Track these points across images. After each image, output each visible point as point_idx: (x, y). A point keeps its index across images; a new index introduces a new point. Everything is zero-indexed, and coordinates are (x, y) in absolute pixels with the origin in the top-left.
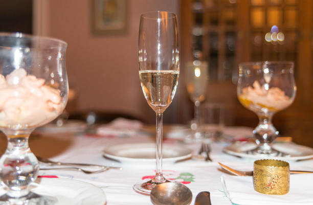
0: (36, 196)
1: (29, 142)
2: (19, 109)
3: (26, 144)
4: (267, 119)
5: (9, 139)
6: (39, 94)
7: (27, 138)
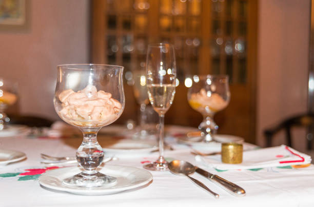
0: (102, 175)
1: (97, 136)
2: (101, 114)
3: (96, 137)
4: (210, 116)
5: (84, 134)
6: (111, 103)
7: (96, 134)
